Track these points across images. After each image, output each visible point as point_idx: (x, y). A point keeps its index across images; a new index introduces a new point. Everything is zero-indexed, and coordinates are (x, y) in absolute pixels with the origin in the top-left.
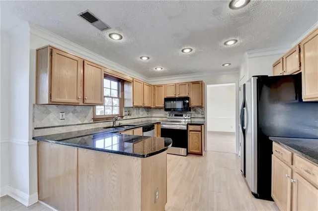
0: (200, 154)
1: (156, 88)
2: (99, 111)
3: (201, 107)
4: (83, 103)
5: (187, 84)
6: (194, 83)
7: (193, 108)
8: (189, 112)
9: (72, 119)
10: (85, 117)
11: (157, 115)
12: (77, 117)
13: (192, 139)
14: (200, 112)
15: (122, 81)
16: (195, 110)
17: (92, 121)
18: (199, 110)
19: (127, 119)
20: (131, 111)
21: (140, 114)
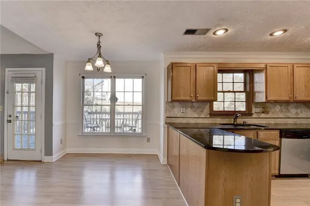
2: (217, 106)
4: (196, 99)
9: (190, 113)
10: (202, 112)
12: (195, 111)
15: (250, 72)
17: (208, 116)
19: (260, 117)
20: (268, 107)
21: (291, 113)
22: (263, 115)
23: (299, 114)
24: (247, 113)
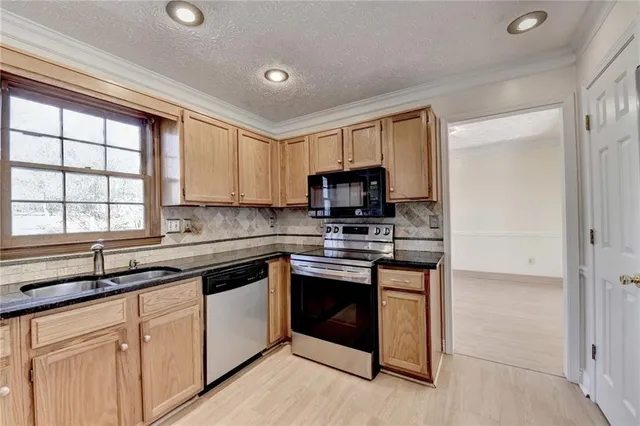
0: (425, 378)
1: (288, 148)
3: (428, 202)
5: (377, 124)
6: (398, 118)
7: (402, 204)
8: (387, 220)
11: (298, 230)
13: (393, 318)
14: (426, 219)
15: (153, 123)
16: (409, 214)
18: (424, 214)
19: (182, 243)
20: (200, 217)
21: (241, 228)
22: (189, 238)
23: (253, 230)
24: (147, 235)
